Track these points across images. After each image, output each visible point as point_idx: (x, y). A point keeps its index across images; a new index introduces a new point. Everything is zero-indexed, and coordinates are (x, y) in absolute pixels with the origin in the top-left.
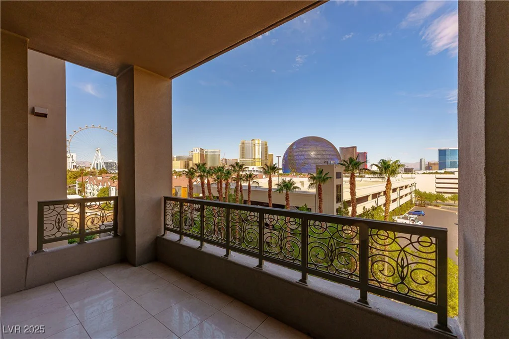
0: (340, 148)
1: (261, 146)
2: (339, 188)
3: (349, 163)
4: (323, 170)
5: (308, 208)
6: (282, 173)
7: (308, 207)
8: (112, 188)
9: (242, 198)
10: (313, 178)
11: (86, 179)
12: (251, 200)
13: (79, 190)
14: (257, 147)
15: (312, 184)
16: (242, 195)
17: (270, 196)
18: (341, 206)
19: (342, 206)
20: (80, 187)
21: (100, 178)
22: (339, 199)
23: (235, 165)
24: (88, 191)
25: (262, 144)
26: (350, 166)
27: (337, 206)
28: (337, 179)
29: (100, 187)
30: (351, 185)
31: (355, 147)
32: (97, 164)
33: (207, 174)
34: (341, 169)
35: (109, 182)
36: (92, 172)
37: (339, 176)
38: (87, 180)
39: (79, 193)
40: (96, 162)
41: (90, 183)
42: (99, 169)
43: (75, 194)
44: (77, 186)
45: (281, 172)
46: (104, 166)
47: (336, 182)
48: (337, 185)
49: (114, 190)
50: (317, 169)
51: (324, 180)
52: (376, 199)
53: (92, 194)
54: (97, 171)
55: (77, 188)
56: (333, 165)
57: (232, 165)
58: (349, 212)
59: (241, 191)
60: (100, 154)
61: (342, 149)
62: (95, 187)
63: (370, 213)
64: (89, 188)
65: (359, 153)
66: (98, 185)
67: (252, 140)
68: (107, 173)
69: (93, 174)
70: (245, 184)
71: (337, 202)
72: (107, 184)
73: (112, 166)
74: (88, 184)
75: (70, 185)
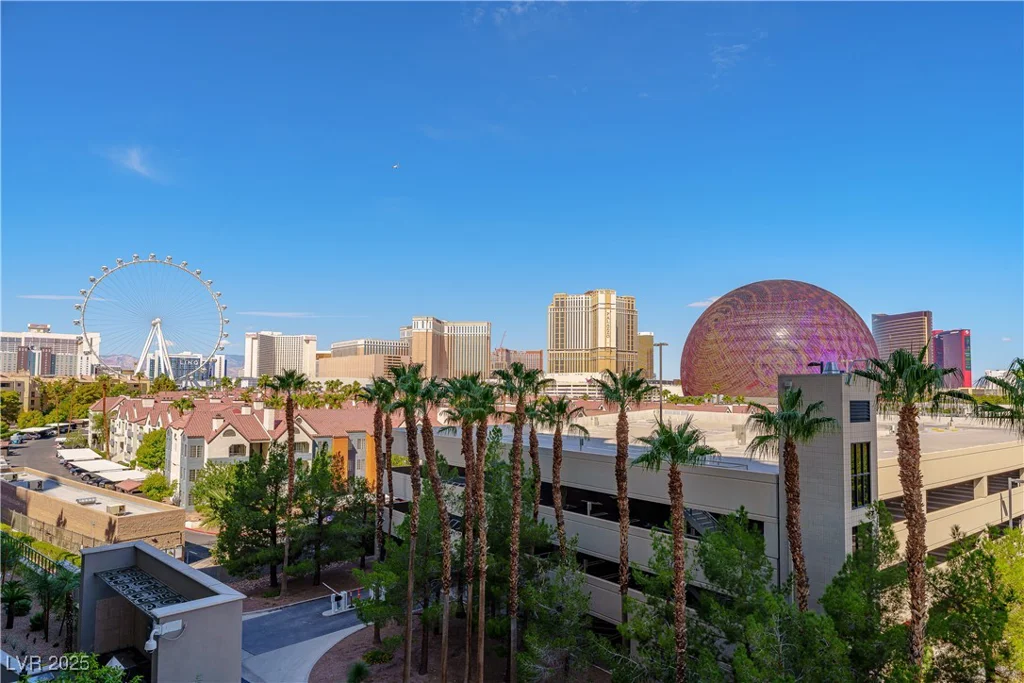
0: (874, 316)
1: (614, 313)
2: (863, 454)
3: (892, 370)
4: (800, 392)
5: (752, 522)
6: (681, 394)
7: (750, 516)
8: (174, 431)
9: (537, 476)
10: (766, 419)
11: (114, 404)
12: (562, 483)
13: (95, 436)
14: (601, 314)
15: (762, 440)
16: (536, 465)
17: (621, 476)
18: (866, 520)
19: (875, 520)
20: (98, 427)
21: (148, 403)
22: (862, 493)
23: (511, 372)
24: (116, 439)
25: (618, 304)
26: (900, 382)
27: (855, 516)
28: (854, 424)
29: (147, 428)
30: (901, 447)
31: (927, 314)
32: (152, 362)
33: (423, 400)
34: (866, 391)
35: (169, 416)
36: (136, 386)
37: (861, 412)
38: (117, 409)
39: (94, 443)
40: (150, 356)
41: (123, 417)
42: (156, 376)
43: (85, 444)
44: (91, 424)
45: (677, 391)
46: (169, 368)
47: (852, 433)
48: (854, 446)
49: (179, 437)
50: (783, 387)
51: (808, 429)
52: (1005, 494)
53: (125, 446)
54: (148, 383)
55: (90, 431)
56: (838, 376)
57: (500, 373)
58: (896, 545)
59: (533, 455)
60: (160, 336)
61: (881, 319)
62: (135, 428)
63: (980, 552)
64: (119, 431)
65: (942, 333)
66: (141, 422)
67: (589, 293)
68: (174, 388)
69: (136, 390)
70: (545, 431)
71: (855, 505)
72: (165, 420)
73: (190, 368)
74: (118, 420)
75: (76, 421)
